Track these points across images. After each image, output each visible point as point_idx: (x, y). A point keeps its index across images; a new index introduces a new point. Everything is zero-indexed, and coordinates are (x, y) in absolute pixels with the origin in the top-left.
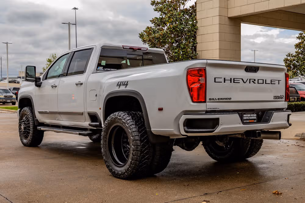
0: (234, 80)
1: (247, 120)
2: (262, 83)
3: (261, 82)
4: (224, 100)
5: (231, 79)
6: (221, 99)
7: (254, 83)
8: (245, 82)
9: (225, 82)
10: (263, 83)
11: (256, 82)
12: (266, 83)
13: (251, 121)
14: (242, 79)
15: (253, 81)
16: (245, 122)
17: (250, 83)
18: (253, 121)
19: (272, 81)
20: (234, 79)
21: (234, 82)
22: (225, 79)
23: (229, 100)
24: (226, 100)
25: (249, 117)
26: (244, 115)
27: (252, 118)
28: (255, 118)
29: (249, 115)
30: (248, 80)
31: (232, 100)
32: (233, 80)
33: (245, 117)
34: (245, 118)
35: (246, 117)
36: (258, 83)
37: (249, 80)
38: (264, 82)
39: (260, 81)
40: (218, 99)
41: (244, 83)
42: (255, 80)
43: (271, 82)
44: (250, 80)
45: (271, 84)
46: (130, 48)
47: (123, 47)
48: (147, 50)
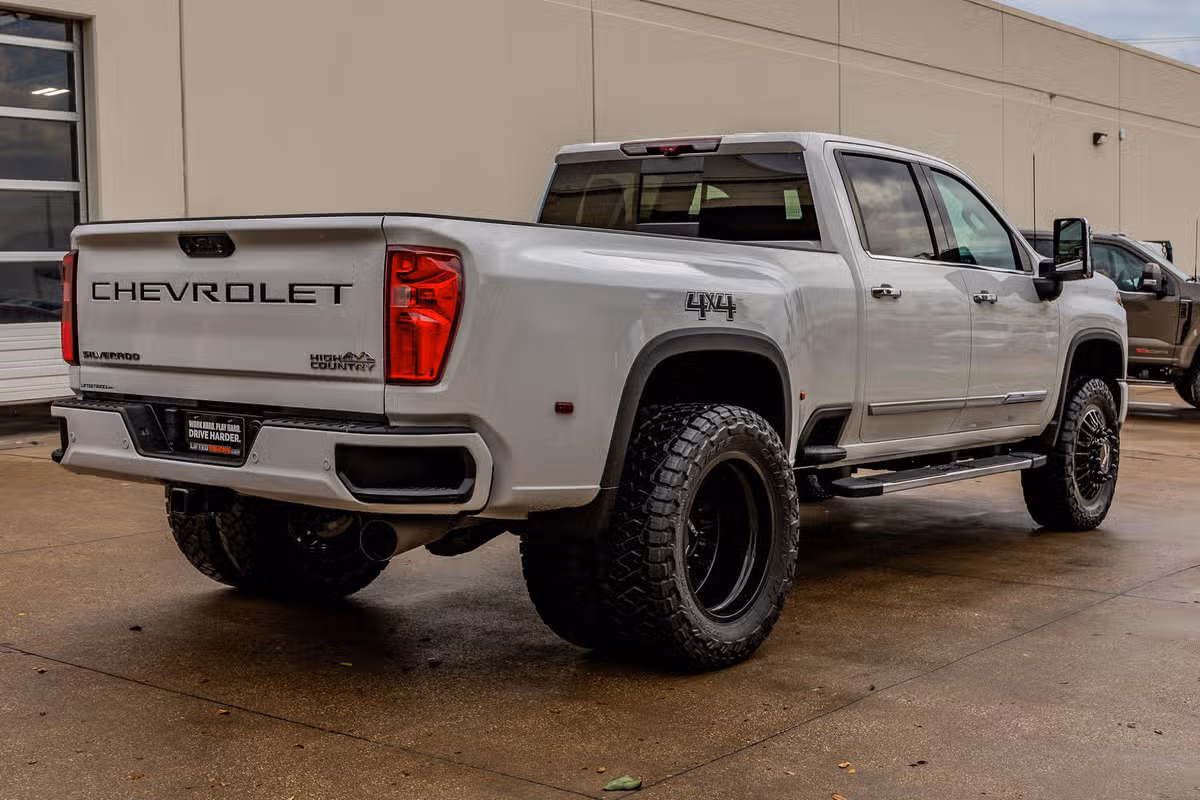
0: (143, 291)
1: (202, 441)
2: (247, 297)
3: (244, 293)
4: (121, 361)
5: (134, 285)
6: (112, 355)
7: (214, 299)
8: (178, 296)
9: (117, 298)
10: (251, 299)
11: (221, 294)
12: (263, 299)
13: (215, 449)
14: (168, 286)
15: (207, 293)
16: (195, 447)
17: (195, 299)
18: (226, 450)
19: (296, 288)
20: (142, 285)
21: (143, 298)
22: (117, 285)
23: (133, 362)
24: (126, 361)
25: (209, 430)
26: (192, 423)
27: (222, 437)
28: (237, 439)
29: (208, 425)
30: (190, 289)
31: (141, 362)
32: (141, 291)
33: (193, 429)
34: (193, 434)
35: (198, 429)
36: (229, 299)
37: (190, 287)
38: (258, 292)
39: (235, 292)
40: (104, 355)
41: (176, 299)
42: (214, 287)
43: (292, 292)
44: (195, 286)
45: (292, 300)
46: (648, 149)
47: (625, 151)
48: (718, 145)
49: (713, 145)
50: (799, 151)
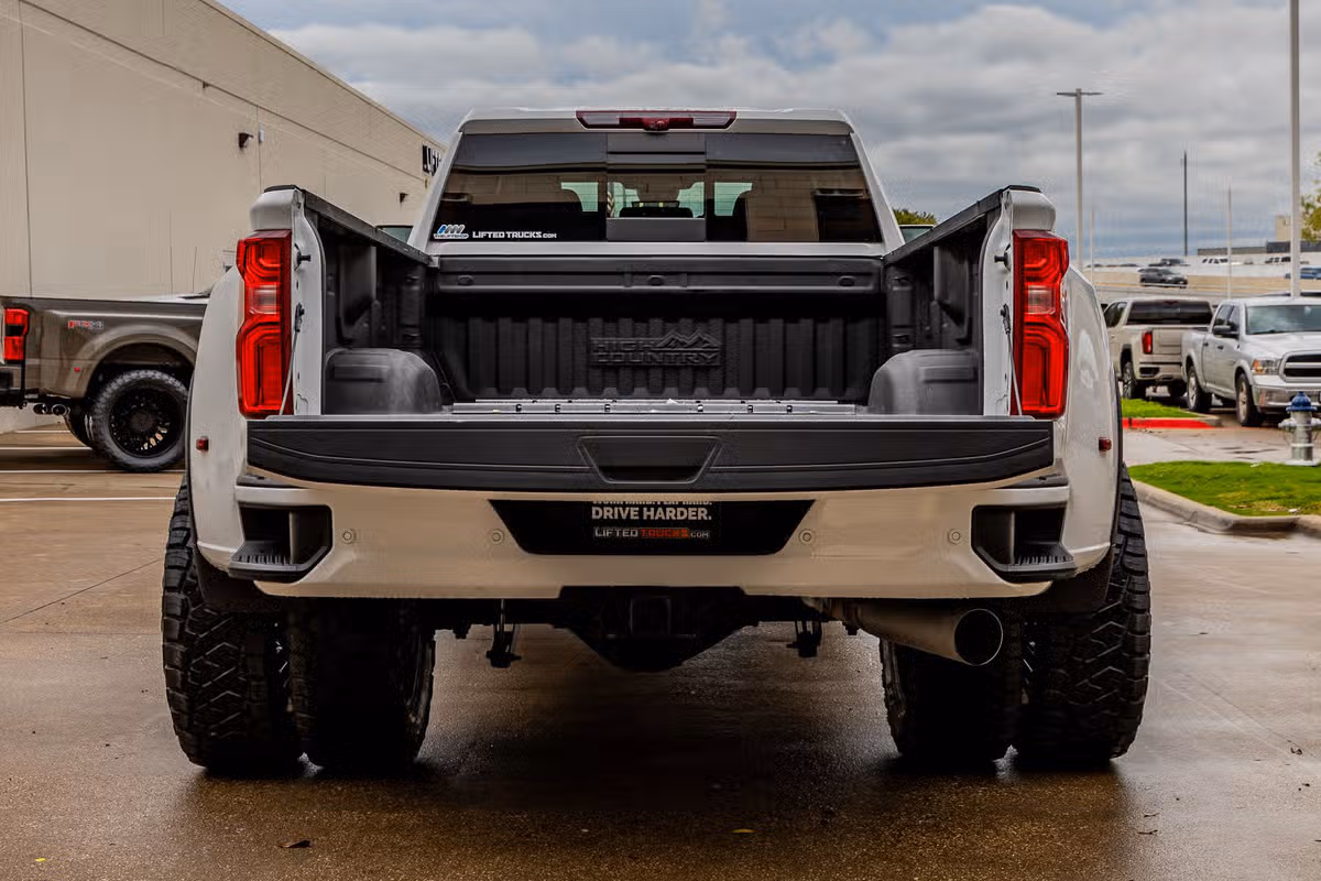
1: (624, 523)
13: (656, 534)
18: (679, 533)
25: (640, 505)
27: (671, 514)
28: (703, 515)
46: (621, 120)
47: (581, 120)
48: (731, 121)
49: (724, 119)
50: (845, 133)
